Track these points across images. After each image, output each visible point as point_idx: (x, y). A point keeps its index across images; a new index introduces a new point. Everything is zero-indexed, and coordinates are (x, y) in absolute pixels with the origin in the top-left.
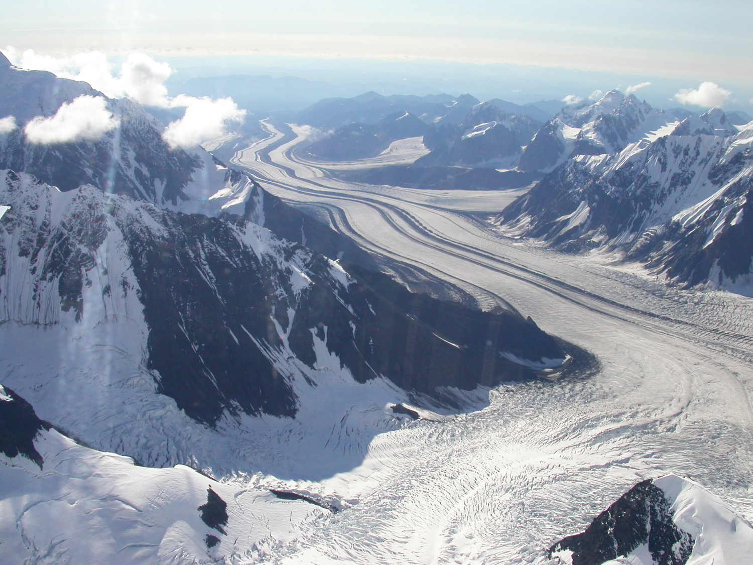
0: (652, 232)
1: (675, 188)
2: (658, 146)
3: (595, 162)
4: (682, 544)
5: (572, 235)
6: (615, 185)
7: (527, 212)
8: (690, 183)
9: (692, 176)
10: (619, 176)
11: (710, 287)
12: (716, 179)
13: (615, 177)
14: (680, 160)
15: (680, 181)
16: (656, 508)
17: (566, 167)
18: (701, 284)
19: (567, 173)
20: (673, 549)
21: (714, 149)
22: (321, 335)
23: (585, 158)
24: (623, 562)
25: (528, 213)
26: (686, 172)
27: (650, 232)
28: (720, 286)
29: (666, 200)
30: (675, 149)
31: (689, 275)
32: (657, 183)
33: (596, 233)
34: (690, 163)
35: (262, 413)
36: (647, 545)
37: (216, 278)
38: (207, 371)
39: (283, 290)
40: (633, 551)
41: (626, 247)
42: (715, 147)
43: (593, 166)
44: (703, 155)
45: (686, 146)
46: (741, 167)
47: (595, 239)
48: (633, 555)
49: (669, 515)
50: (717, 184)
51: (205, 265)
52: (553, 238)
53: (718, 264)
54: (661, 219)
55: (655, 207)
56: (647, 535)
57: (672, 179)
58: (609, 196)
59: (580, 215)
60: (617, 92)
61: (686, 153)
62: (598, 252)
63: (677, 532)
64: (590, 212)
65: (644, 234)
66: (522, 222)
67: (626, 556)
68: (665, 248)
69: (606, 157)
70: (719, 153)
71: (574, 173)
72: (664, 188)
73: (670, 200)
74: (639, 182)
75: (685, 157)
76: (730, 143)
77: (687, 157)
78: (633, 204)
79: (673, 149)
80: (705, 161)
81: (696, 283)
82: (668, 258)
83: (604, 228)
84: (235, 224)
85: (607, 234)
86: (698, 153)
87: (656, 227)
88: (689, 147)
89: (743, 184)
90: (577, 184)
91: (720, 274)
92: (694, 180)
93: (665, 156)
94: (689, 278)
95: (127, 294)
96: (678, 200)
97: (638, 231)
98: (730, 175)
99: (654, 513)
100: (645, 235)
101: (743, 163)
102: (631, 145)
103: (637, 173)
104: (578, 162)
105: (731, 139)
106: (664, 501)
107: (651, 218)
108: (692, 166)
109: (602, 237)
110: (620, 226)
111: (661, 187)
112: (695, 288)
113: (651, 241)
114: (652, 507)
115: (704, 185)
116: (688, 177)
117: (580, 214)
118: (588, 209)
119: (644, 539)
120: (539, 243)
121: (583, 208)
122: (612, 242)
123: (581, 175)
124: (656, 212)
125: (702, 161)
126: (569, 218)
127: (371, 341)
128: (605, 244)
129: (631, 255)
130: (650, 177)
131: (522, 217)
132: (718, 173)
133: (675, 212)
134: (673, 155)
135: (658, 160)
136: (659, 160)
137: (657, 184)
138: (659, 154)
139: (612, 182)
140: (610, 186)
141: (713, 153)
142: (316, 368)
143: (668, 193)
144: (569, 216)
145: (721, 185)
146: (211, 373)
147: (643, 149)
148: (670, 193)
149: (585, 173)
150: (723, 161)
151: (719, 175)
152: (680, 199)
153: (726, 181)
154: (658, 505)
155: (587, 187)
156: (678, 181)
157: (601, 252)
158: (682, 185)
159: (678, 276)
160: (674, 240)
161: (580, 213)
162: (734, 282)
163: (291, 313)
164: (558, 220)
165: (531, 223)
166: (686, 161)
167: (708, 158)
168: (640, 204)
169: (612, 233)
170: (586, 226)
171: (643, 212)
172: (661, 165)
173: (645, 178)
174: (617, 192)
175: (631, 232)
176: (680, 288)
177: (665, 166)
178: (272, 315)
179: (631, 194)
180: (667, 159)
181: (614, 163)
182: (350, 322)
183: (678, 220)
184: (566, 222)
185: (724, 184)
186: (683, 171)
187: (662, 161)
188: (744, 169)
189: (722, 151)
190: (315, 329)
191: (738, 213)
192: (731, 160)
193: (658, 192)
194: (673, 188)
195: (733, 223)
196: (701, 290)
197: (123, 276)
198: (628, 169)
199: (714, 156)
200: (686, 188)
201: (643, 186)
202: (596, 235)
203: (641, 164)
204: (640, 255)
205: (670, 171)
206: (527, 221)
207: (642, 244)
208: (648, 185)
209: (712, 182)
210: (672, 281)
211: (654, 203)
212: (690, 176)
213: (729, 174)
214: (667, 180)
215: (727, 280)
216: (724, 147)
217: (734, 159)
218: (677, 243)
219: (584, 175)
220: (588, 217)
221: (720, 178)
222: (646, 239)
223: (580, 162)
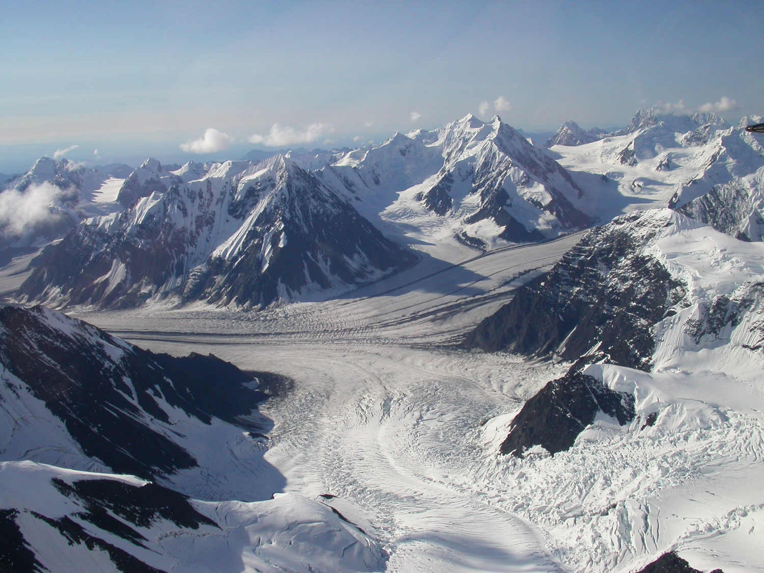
0: (198, 272)
1: (202, 229)
2: (173, 195)
3: (108, 221)
4: (625, 400)
5: (119, 292)
6: (143, 238)
7: (51, 284)
8: (214, 222)
9: (214, 215)
10: (144, 229)
11: (284, 303)
12: (238, 213)
13: (141, 231)
14: (198, 204)
15: (204, 222)
16: (594, 387)
17: (77, 232)
18: (274, 303)
19: (81, 238)
20: (622, 404)
21: (225, 188)
22: (157, 394)
23: (95, 221)
24: (593, 428)
25: (53, 283)
26: (206, 213)
27: (195, 272)
28: (291, 300)
29: (197, 241)
30: (190, 195)
31: (259, 298)
32: (183, 228)
33: (141, 285)
34: (208, 204)
35: (177, 469)
36: (601, 411)
37: (59, 364)
38: (118, 448)
39: (108, 362)
40: (595, 419)
41: (178, 291)
42: (225, 187)
43: (107, 226)
44: (217, 195)
45: (199, 191)
46: (256, 199)
47: (144, 291)
48: (597, 420)
49: (605, 388)
50: (239, 218)
51: (42, 354)
52: (99, 299)
53: (282, 282)
54: (199, 258)
55: (190, 249)
56: (597, 406)
57: (196, 222)
58: (140, 249)
59: (118, 273)
60: (47, 159)
61: (201, 197)
62: (153, 301)
63: (617, 395)
64: (126, 268)
65: (191, 274)
66: (52, 294)
67: (592, 423)
68: (218, 282)
69: (117, 215)
70: (231, 191)
71: (89, 236)
72: (192, 231)
73: (201, 240)
74: (166, 230)
75: (201, 201)
76: (238, 181)
77: (203, 200)
78: (169, 251)
79: (188, 195)
80: (220, 201)
81: (270, 303)
82: (226, 289)
83: (148, 279)
84: (35, 311)
85: (154, 284)
86: (212, 195)
87: (199, 267)
88: (202, 190)
89: (269, 213)
90: (97, 246)
91: (287, 290)
92: (217, 219)
93: (182, 202)
94: (261, 300)
95: (19, 395)
96: (208, 238)
97: (183, 274)
98: (249, 208)
99: (594, 391)
100: (192, 276)
101: (258, 196)
102: (143, 199)
103: (161, 222)
104: (89, 225)
105: (237, 177)
106: (596, 381)
107: (190, 260)
108: (210, 207)
109: (150, 287)
110: (163, 273)
111: (189, 231)
112: (271, 307)
113: (200, 279)
114: (591, 388)
115: (227, 221)
116: (210, 217)
117: (118, 271)
118: (122, 266)
119: (597, 408)
120: (88, 307)
121: (118, 266)
122: (162, 289)
123: (98, 237)
124: (192, 253)
125: (218, 200)
126: (108, 279)
127: (188, 389)
128: (156, 292)
129: (188, 296)
130: (175, 224)
131: (48, 289)
132: (238, 208)
133: (210, 250)
134: (190, 200)
135: (177, 207)
136: (179, 207)
137: (184, 230)
138: (177, 201)
139: (139, 235)
140: (138, 240)
141: (225, 192)
142: (173, 423)
143: (197, 235)
144: (107, 276)
145: (244, 218)
146: (122, 448)
147: (158, 200)
148: (199, 234)
149: (101, 233)
150: (238, 197)
151: (238, 210)
152: (210, 238)
153: (248, 213)
154: (594, 385)
155: (114, 245)
156: (202, 223)
157: (156, 300)
158: (207, 225)
159: (248, 302)
160: (224, 274)
161: (116, 271)
162: (300, 294)
163: (127, 380)
164: (96, 282)
165: (63, 292)
166: (203, 203)
167: (222, 197)
168: (175, 250)
169: (159, 282)
170: (128, 282)
171: (181, 257)
172: (181, 212)
173: (171, 226)
174: (147, 243)
175: (177, 276)
176: (257, 310)
177: (186, 211)
178: (114, 387)
179: (164, 243)
180: (185, 205)
181: (133, 218)
182: (165, 378)
183: (219, 256)
184: (106, 283)
185: (246, 216)
186: (203, 213)
187: (181, 207)
188: (261, 201)
189: (234, 189)
190: (150, 389)
191: (282, 236)
192: (246, 195)
193: (188, 235)
194: (200, 230)
195: (281, 245)
196: (278, 306)
197: (4, 379)
198: (150, 221)
199: (228, 195)
200: (212, 227)
201: (171, 233)
202: (143, 287)
203: (161, 214)
204: (196, 294)
205: (192, 215)
206: (57, 292)
207: (193, 284)
208: (176, 232)
209: (234, 217)
210: (246, 307)
211: (188, 246)
212: (212, 216)
213: (247, 207)
214: (192, 223)
215: (295, 294)
216: (234, 185)
217: (247, 194)
218: (227, 275)
219: (101, 236)
220: (127, 272)
221: (241, 212)
222: (195, 279)
223: (91, 225)
